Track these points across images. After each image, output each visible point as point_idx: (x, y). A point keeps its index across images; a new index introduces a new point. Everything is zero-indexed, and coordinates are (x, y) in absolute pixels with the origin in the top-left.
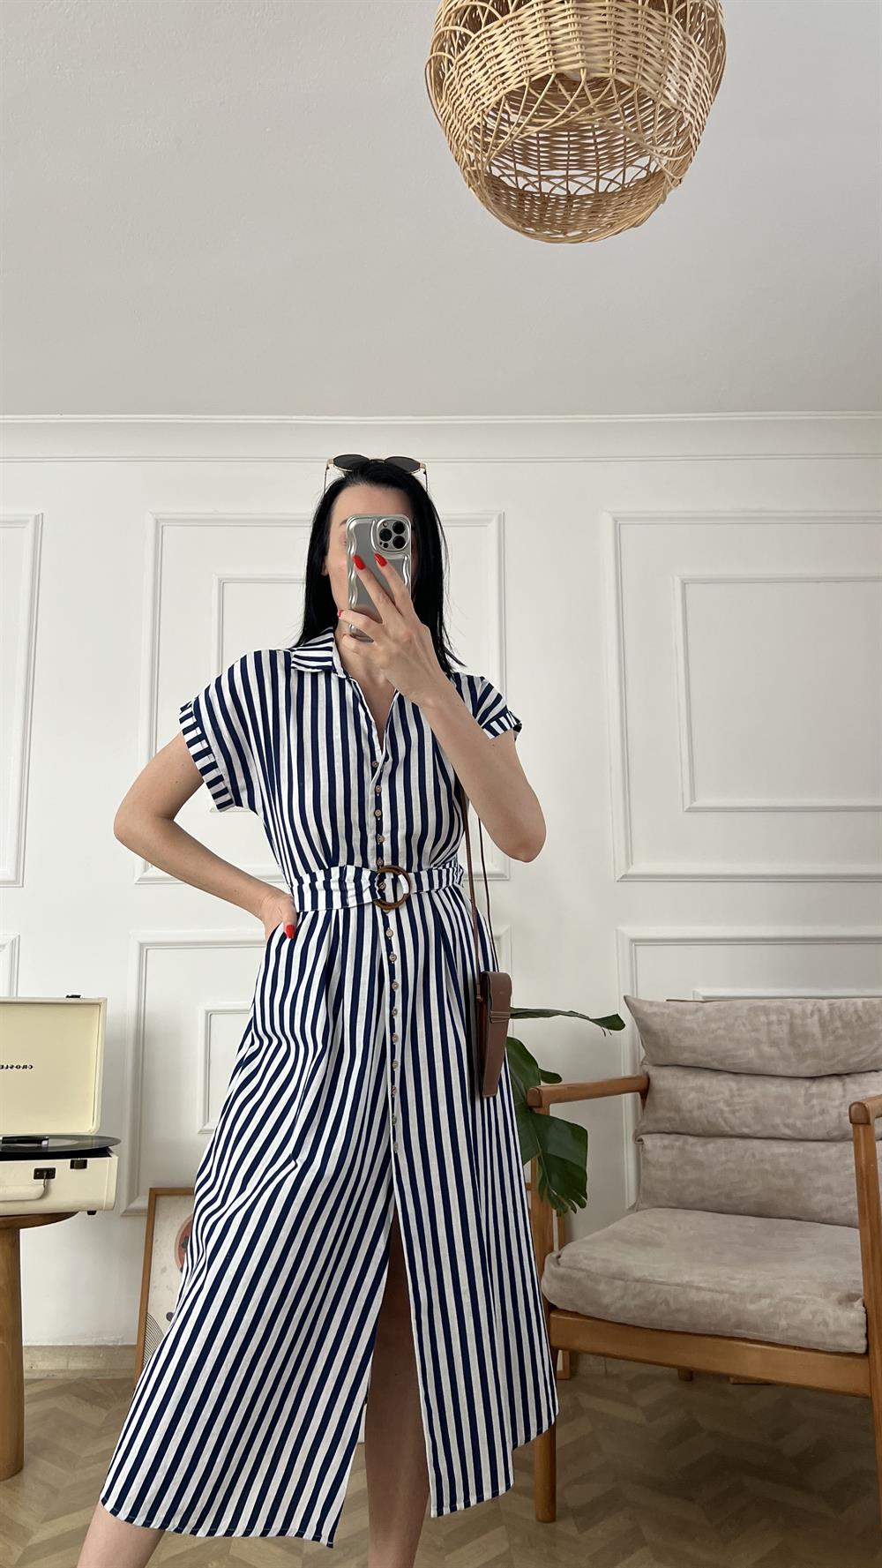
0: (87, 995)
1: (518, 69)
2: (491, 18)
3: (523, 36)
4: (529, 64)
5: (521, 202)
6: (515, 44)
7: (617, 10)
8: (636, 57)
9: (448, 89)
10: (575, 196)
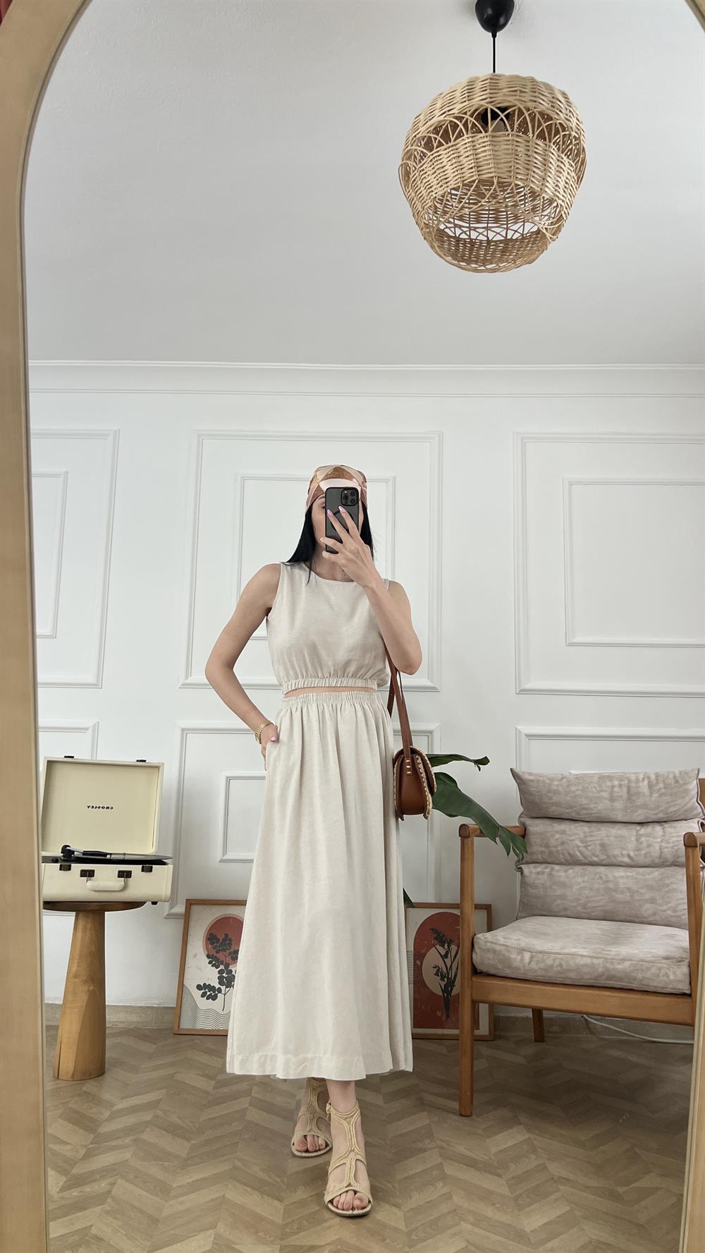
0: (151, 760)
1: (456, 176)
2: (440, 144)
3: (459, 157)
4: (463, 173)
5: (457, 246)
6: (454, 161)
7: (517, 141)
8: (528, 169)
9: (413, 183)
10: (492, 241)
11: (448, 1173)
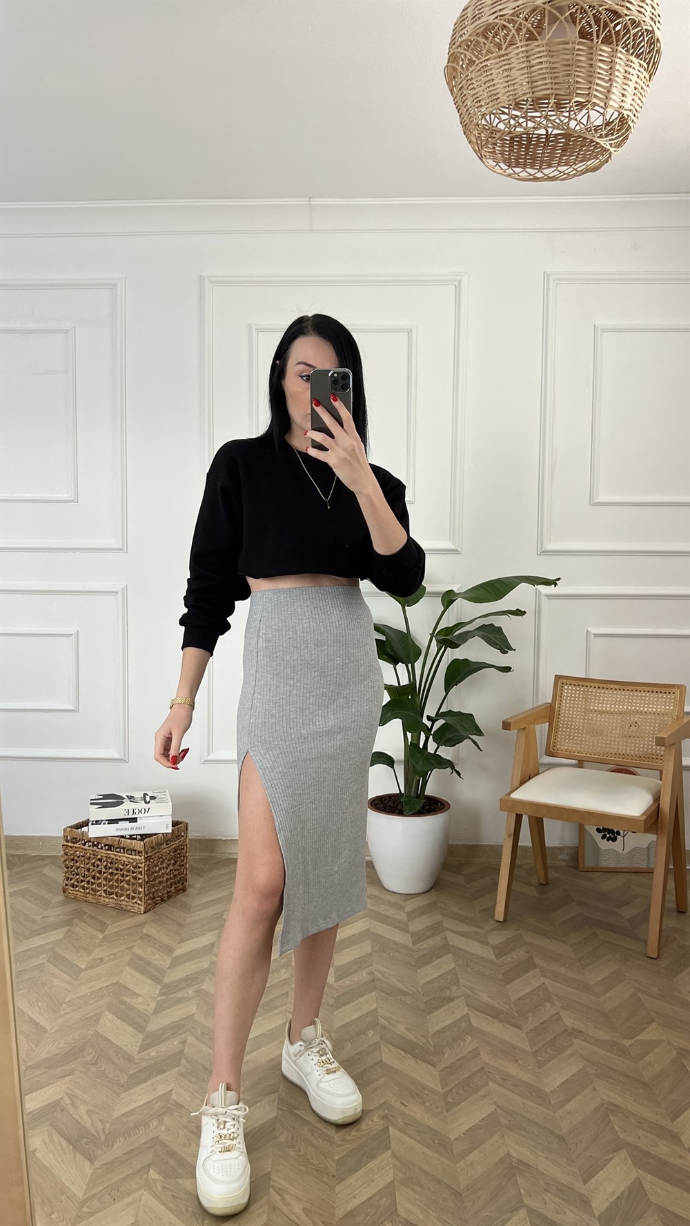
1: (507, 92)
9: (460, 90)
11: (475, 1025)
